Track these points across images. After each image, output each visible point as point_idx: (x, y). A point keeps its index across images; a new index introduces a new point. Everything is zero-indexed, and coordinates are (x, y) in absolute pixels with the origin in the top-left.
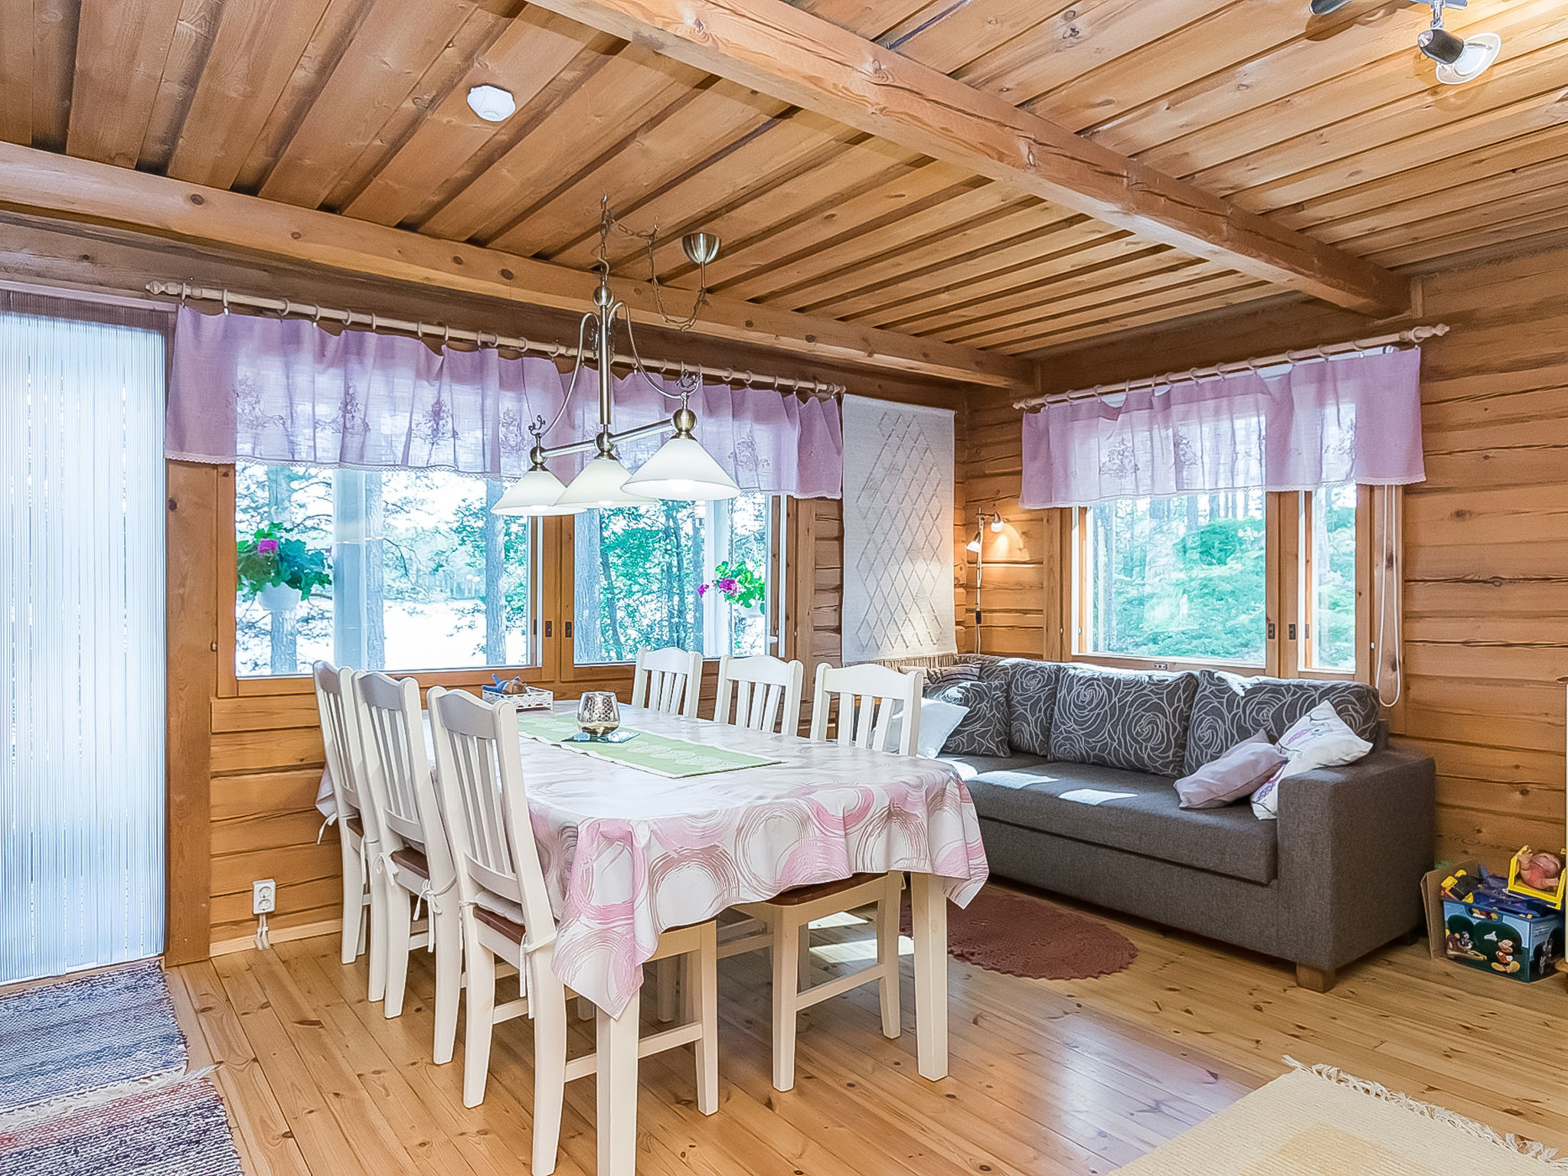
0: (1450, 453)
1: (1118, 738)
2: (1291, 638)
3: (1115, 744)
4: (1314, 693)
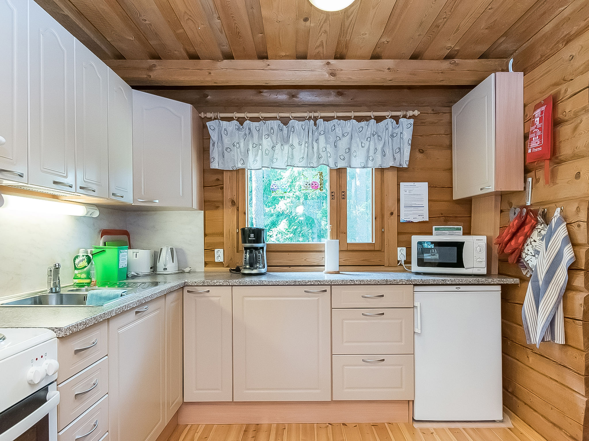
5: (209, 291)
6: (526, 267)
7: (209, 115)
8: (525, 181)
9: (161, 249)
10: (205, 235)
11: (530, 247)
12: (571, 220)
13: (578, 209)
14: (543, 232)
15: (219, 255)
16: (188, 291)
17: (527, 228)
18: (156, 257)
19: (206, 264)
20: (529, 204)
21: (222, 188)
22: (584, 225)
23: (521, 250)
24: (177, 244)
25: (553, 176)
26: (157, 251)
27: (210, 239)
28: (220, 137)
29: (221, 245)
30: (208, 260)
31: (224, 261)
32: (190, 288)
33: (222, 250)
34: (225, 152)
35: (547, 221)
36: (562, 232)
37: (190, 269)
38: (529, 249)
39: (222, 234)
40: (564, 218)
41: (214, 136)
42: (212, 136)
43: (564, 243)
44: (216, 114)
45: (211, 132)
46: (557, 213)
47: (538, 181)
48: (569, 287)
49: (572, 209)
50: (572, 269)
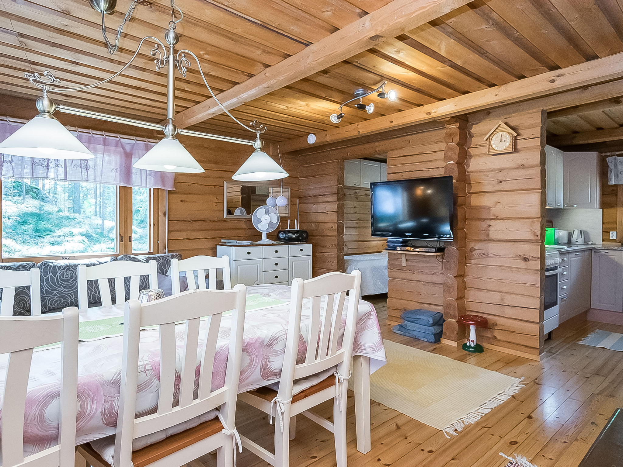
0: (179, 182)
1: (95, 289)
2: (129, 241)
3: (93, 293)
4: (168, 258)
5: (608, 253)
7: (608, 154)
9: (574, 231)
10: (603, 223)
15: (613, 235)
16: (595, 252)
18: (570, 235)
19: (603, 240)
21: (616, 195)
24: (584, 228)
26: (571, 232)
27: (606, 226)
28: (616, 166)
29: (615, 229)
30: (605, 237)
31: (617, 239)
32: (596, 251)
33: (616, 232)
34: (619, 174)
37: (592, 242)
39: (616, 223)
41: (611, 166)
42: (610, 166)
44: (613, 153)
45: (609, 164)
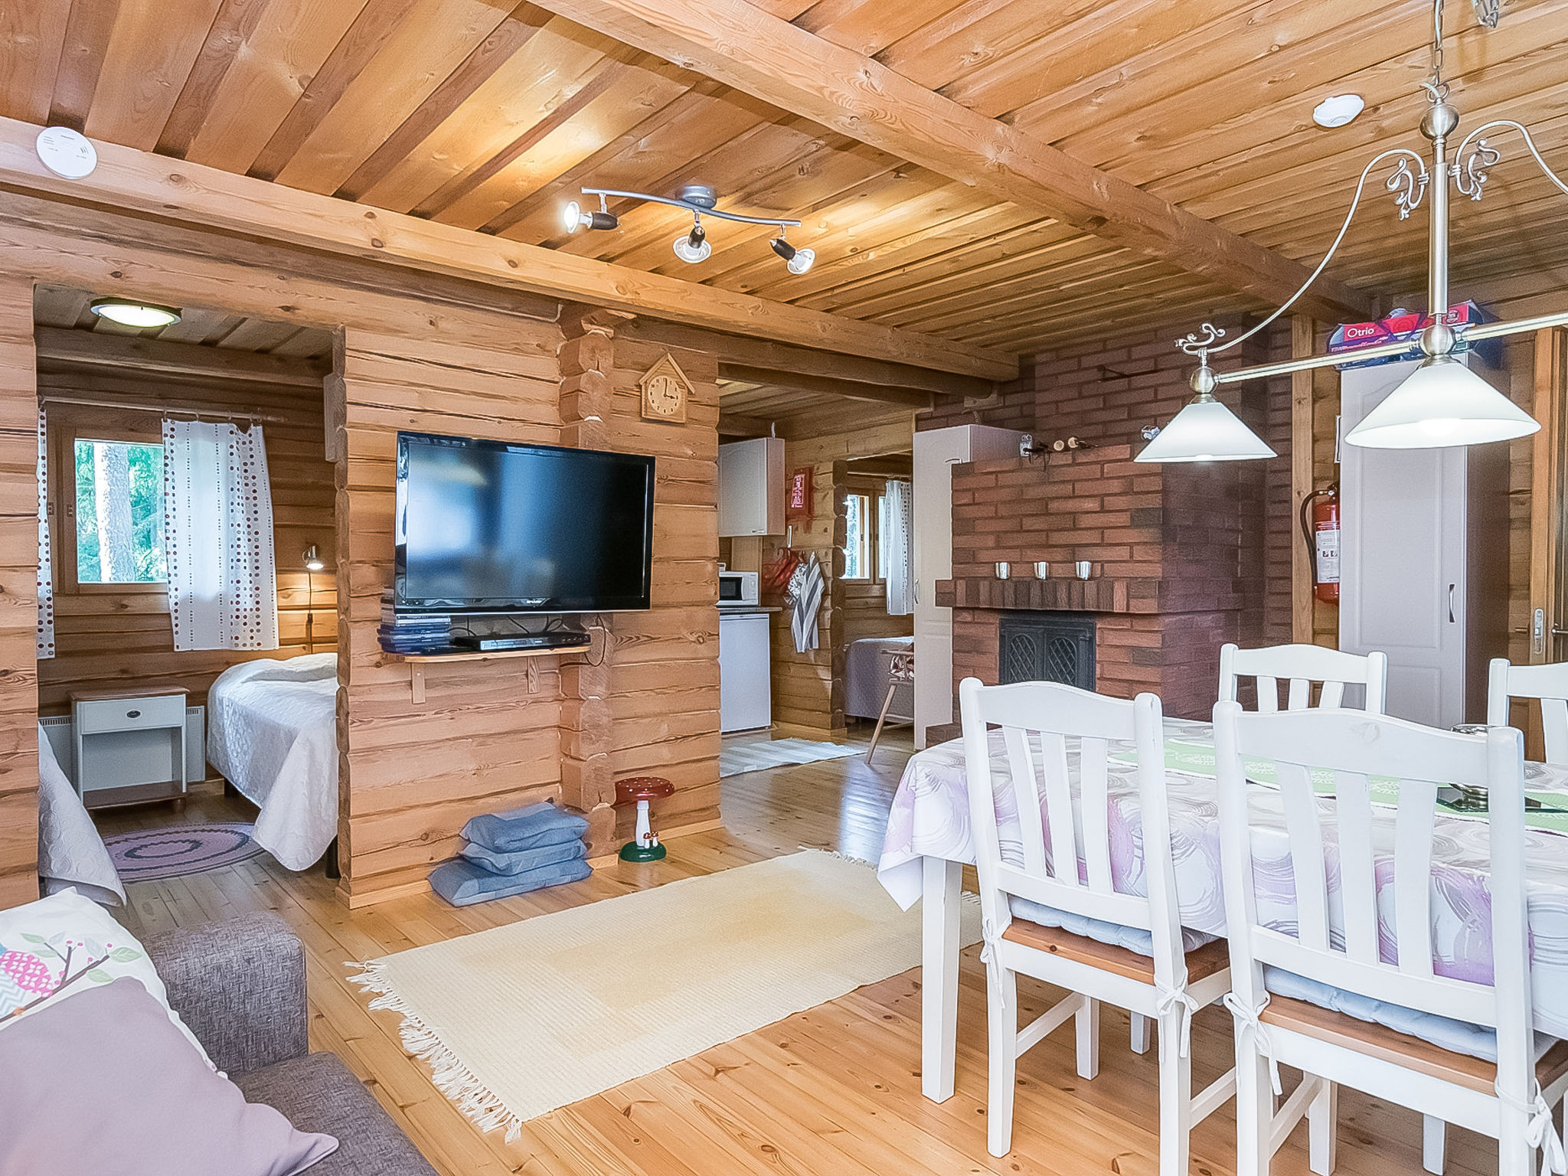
6: (790, 596)
8: (787, 528)
11: (794, 581)
12: (822, 561)
13: (826, 554)
14: (803, 570)
17: (792, 566)
20: (789, 546)
22: (830, 564)
23: (788, 583)
25: (808, 528)
35: (806, 562)
36: (817, 569)
38: (793, 582)
40: (817, 559)
43: (819, 577)
46: (813, 557)
47: (797, 529)
48: (821, 608)
49: (822, 553)
50: (824, 595)
